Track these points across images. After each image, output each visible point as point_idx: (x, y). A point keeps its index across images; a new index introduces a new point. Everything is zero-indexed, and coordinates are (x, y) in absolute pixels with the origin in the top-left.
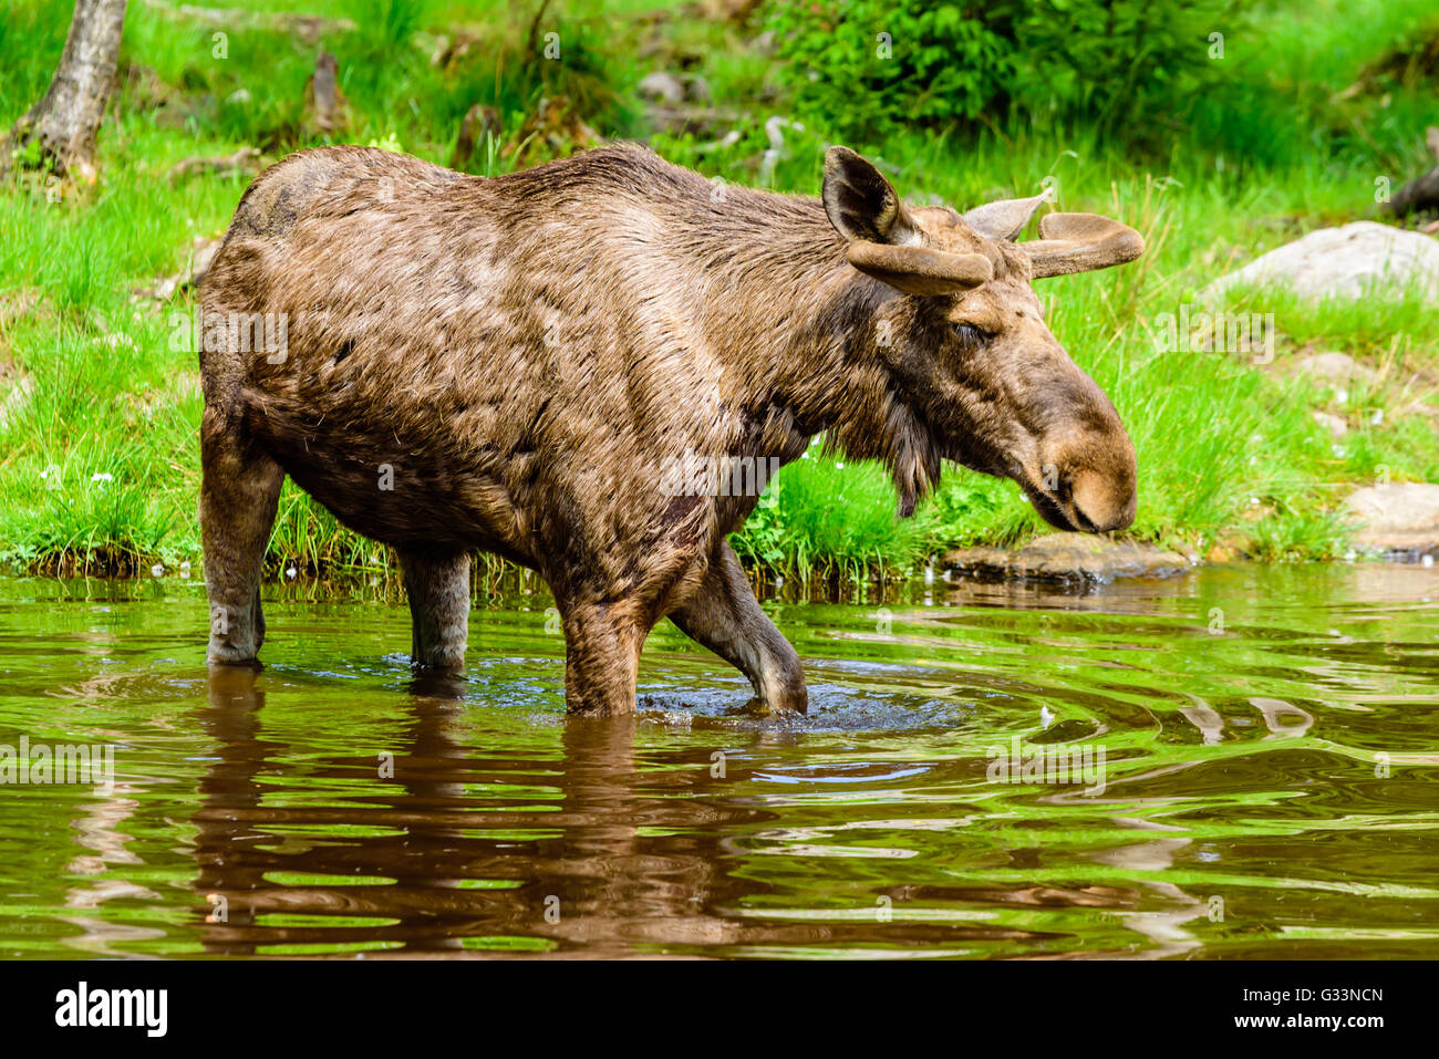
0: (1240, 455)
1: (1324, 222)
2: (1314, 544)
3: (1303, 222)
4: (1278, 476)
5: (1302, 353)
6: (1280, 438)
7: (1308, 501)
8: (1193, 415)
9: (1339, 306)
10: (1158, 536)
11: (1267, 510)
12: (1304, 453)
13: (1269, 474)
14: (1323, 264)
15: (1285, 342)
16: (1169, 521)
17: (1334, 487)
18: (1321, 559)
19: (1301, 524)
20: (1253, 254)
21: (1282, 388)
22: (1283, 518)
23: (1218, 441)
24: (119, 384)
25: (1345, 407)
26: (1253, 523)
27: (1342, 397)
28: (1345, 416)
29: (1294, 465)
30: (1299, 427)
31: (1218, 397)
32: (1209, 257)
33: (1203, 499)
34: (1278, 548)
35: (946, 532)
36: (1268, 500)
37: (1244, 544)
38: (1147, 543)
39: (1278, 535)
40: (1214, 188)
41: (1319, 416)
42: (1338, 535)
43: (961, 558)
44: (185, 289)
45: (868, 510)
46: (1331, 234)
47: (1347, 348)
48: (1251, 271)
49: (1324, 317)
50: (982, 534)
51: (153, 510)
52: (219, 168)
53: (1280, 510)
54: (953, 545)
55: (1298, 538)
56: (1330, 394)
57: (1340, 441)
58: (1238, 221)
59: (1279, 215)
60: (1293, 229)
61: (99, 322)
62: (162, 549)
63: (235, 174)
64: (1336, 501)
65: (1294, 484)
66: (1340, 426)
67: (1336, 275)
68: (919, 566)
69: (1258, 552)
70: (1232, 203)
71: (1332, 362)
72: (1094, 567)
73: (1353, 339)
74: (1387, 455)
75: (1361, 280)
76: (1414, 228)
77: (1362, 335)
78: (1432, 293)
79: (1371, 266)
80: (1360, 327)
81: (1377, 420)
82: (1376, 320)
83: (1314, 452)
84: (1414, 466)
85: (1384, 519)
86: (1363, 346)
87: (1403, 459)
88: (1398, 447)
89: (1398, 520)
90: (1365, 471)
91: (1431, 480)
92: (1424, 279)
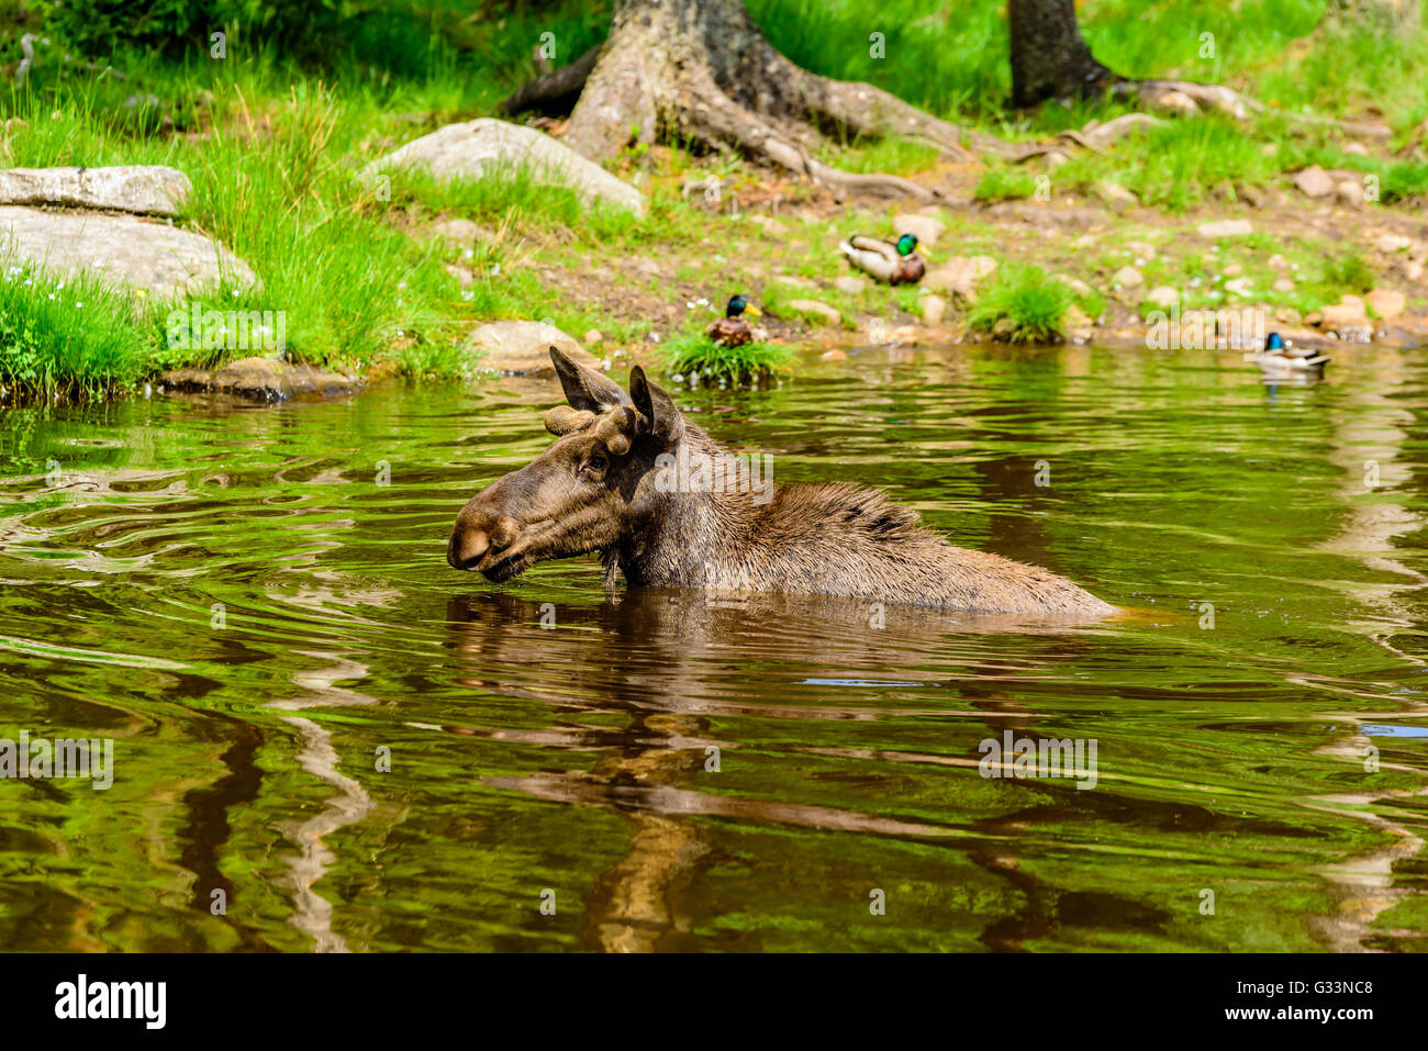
0: (390, 298)
1: (455, 119)
2: (445, 367)
3: (438, 118)
4: (419, 314)
5: (438, 220)
6: (421, 285)
7: (442, 335)
8: (353, 267)
9: (469, 184)
10: (325, 360)
11: (410, 341)
12: (440, 297)
13: (410, 315)
14: (454, 150)
15: (425, 211)
16: (335, 349)
17: (462, 323)
18: (451, 381)
19: (437, 352)
20: (399, 143)
21: (422, 247)
22: (422, 347)
23: (372, 288)
25: (471, 262)
26: (398, 351)
27: (469, 254)
28: (471, 268)
29: (432, 306)
30: (434, 277)
31: (373, 253)
32: (365, 145)
33: (361, 332)
34: (419, 371)
35: (161, 357)
36: (410, 334)
37: (392, 367)
38: (317, 366)
39: (419, 360)
40: (367, 92)
41: (450, 268)
42: (464, 360)
43: (173, 377)
45: (102, 340)
46: (460, 127)
47: (472, 216)
48: (397, 156)
49: (455, 192)
50: (190, 358)
53: (421, 341)
54: (167, 367)
55: (434, 363)
56: (459, 252)
57: (468, 289)
58: (387, 118)
59: (420, 113)
60: (432, 124)
64: (463, 335)
65: (432, 321)
66: (466, 276)
67: (464, 160)
68: (140, 382)
69: (405, 374)
70: (382, 103)
71: (460, 227)
72: (276, 384)
73: (477, 209)
74: (504, 299)
75: (484, 163)
76: (523, 123)
77: (484, 206)
78: (539, 173)
79: (490, 153)
80: (482, 201)
81: (495, 271)
82: (495, 195)
83: (446, 296)
84: (524, 308)
85: (501, 349)
86: (484, 214)
87: (516, 303)
88: (511, 293)
89: (512, 349)
90: (487, 311)
91: (537, 318)
92: (531, 162)
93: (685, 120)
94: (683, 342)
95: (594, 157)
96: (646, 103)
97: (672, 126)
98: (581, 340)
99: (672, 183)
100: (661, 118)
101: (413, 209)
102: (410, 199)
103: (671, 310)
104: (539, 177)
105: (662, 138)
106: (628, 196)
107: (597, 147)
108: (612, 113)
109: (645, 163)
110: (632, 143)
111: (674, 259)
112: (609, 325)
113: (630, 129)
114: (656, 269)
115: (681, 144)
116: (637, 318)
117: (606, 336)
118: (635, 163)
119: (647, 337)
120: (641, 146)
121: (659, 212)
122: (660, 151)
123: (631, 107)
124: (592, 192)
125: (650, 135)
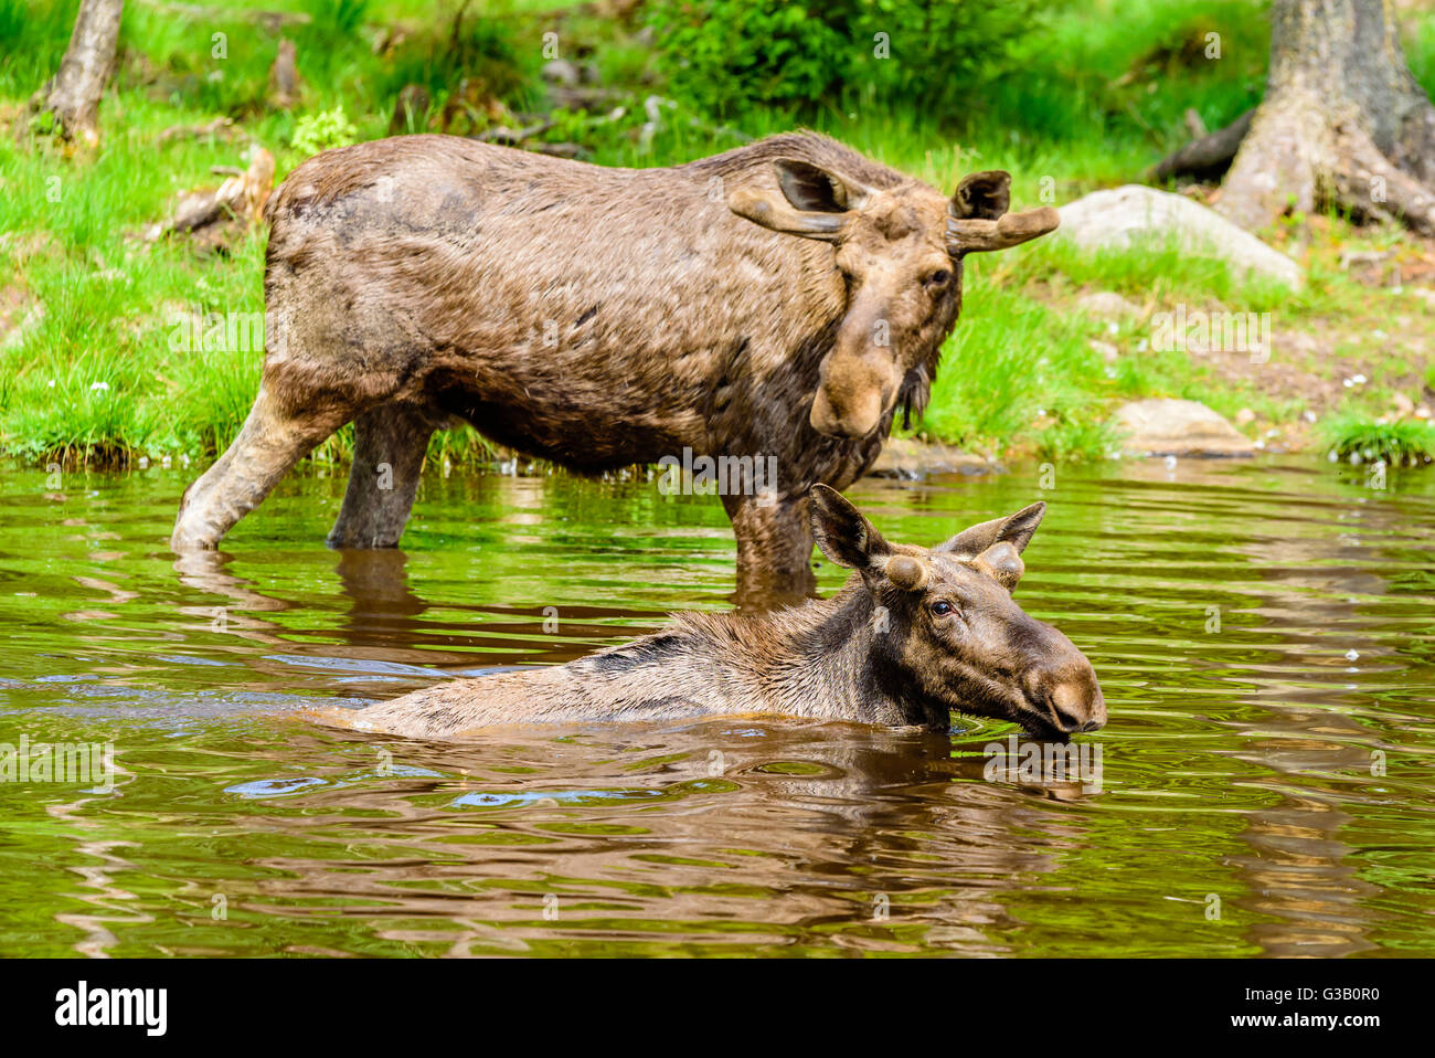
0: (1030, 375)
1: (1100, 185)
2: (1089, 448)
3: (1083, 186)
4: (1062, 392)
5: (1083, 292)
6: (1063, 362)
7: (1085, 414)
8: (991, 343)
9: (1112, 255)
10: (962, 440)
11: (1053, 421)
12: (1085, 375)
13: (1053, 393)
14: (1099, 220)
15: (1069, 283)
16: (972, 429)
18: (1095, 460)
19: (1079, 432)
21: (1064, 321)
22: (1065, 427)
23: (1012, 364)
24: (114, 310)
25: (1117, 337)
26: (1039, 429)
27: (1114, 329)
28: (1116, 344)
29: (1075, 383)
30: (1078, 353)
31: (1012, 327)
33: (1000, 411)
34: (1061, 451)
36: (1052, 413)
37: (1033, 448)
38: (953, 447)
39: (1061, 441)
40: (1010, 157)
41: (1094, 344)
42: (1108, 441)
44: (168, 233)
46: (1106, 195)
47: (1118, 289)
49: (1100, 263)
51: (141, 413)
52: (198, 135)
53: (1063, 420)
55: (1077, 444)
56: (1104, 327)
57: (1112, 365)
59: (1064, 180)
61: (99, 259)
62: (148, 445)
63: (211, 140)
64: (1107, 413)
65: (1075, 400)
66: (1112, 352)
67: (1109, 230)
69: (1045, 454)
70: (1026, 169)
71: (1106, 299)
72: (910, 466)
73: (1123, 282)
74: (1151, 376)
75: (1130, 233)
76: (1175, 191)
77: (1130, 278)
78: (1188, 244)
79: (1136, 222)
80: (1129, 272)
81: (1142, 347)
82: (1142, 266)
83: (1091, 374)
84: (1172, 386)
85: (1148, 429)
86: (1131, 287)
87: (1164, 380)
88: (1159, 370)
89: (1159, 430)
90: (1133, 389)
91: (1186, 396)
92: (1180, 231)
93: (1344, 187)
94: (1340, 422)
95: (1247, 227)
96: (1304, 170)
97: (1331, 194)
98: (1233, 419)
99: (1328, 256)
100: (1319, 186)
101: (1056, 281)
102: (1053, 271)
103: (1327, 389)
104: (1186, 249)
105: (1320, 206)
106: (1284, 268)
107: (1251, 216)
108: (1267, 181)
109: (1301, 233)
110: (1288, 213)
111: (1332, 335)
112: (1263, 404)
113: (1287, 198)
114: (1312, 345)
115: (1341, 213)
116: (1291, 396)
117: (1259, 416)
118: (1291, 233)
119: (1302, 417)
120: (1298, 216)
121: (1316, 285)
122: (1319, 221)
123: (1289, 177)
124: (1246, 263)
125: (1308, 203)
